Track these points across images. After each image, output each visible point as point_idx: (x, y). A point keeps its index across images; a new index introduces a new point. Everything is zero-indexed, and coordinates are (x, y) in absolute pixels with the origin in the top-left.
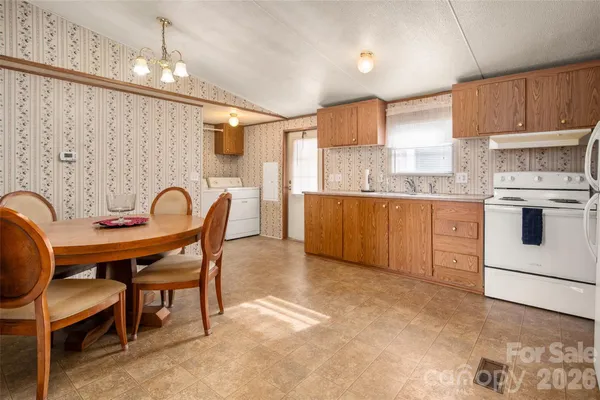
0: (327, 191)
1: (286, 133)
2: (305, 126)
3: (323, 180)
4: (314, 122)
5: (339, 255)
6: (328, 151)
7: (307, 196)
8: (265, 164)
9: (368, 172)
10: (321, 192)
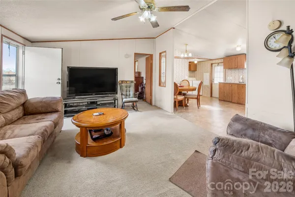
0: (226, 82)
1: (212, 64)
2: (219, 62)
3: (225, 79)
4: (222, 60)
5: (231, 101)
6: (227, 70)
7: (220, 83)
8: (204, 74)
9: (241, 76)
10: (224, 82)
